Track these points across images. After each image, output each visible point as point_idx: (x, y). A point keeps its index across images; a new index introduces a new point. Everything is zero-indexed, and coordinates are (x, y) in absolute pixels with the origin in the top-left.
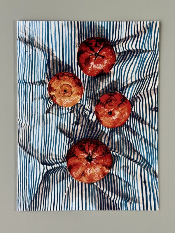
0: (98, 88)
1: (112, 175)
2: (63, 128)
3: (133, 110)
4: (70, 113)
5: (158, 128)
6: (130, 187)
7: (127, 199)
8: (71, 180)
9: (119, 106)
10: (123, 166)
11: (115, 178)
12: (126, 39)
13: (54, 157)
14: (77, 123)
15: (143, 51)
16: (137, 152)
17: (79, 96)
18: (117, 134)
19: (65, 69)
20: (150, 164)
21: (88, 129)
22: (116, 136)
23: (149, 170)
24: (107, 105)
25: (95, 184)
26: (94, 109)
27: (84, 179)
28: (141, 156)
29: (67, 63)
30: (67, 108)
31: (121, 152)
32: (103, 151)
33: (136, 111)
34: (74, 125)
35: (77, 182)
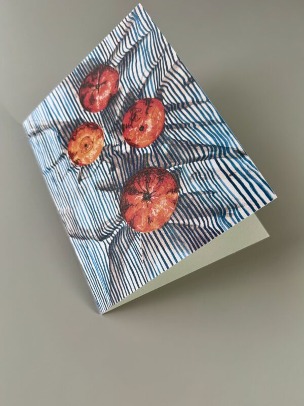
0: (115, 114)
1: (185, 196)
2: (103, 185)
3: (165, 104)
4: (101, 163)
5: (207, 99)
6: (215, 195)
7: (221, 213)
8: (140, 237)
9: (147, 113)
10: (192, 175)
11: (191, 197)
12: (118, 47)
13: (109, 224)
14: (113, 169)
15: (141, 41)
16: (199, 145)
17: (101, 139)
18: (162, 144)
19: (75, 125)
20: (225, 146)
21: (128, 165)
22: (162, 147)
23: (227, 155)
24: (135, 123)
25: (170, 222)
26: (122, 139)
27: (154, 225)
28: (206, 146)
29: (75, 118)
30: (96, 162)
31: (179, 161)
32: (157, 176)
33: (169, 102)
34: (111, 172)
35: (147, 234)
